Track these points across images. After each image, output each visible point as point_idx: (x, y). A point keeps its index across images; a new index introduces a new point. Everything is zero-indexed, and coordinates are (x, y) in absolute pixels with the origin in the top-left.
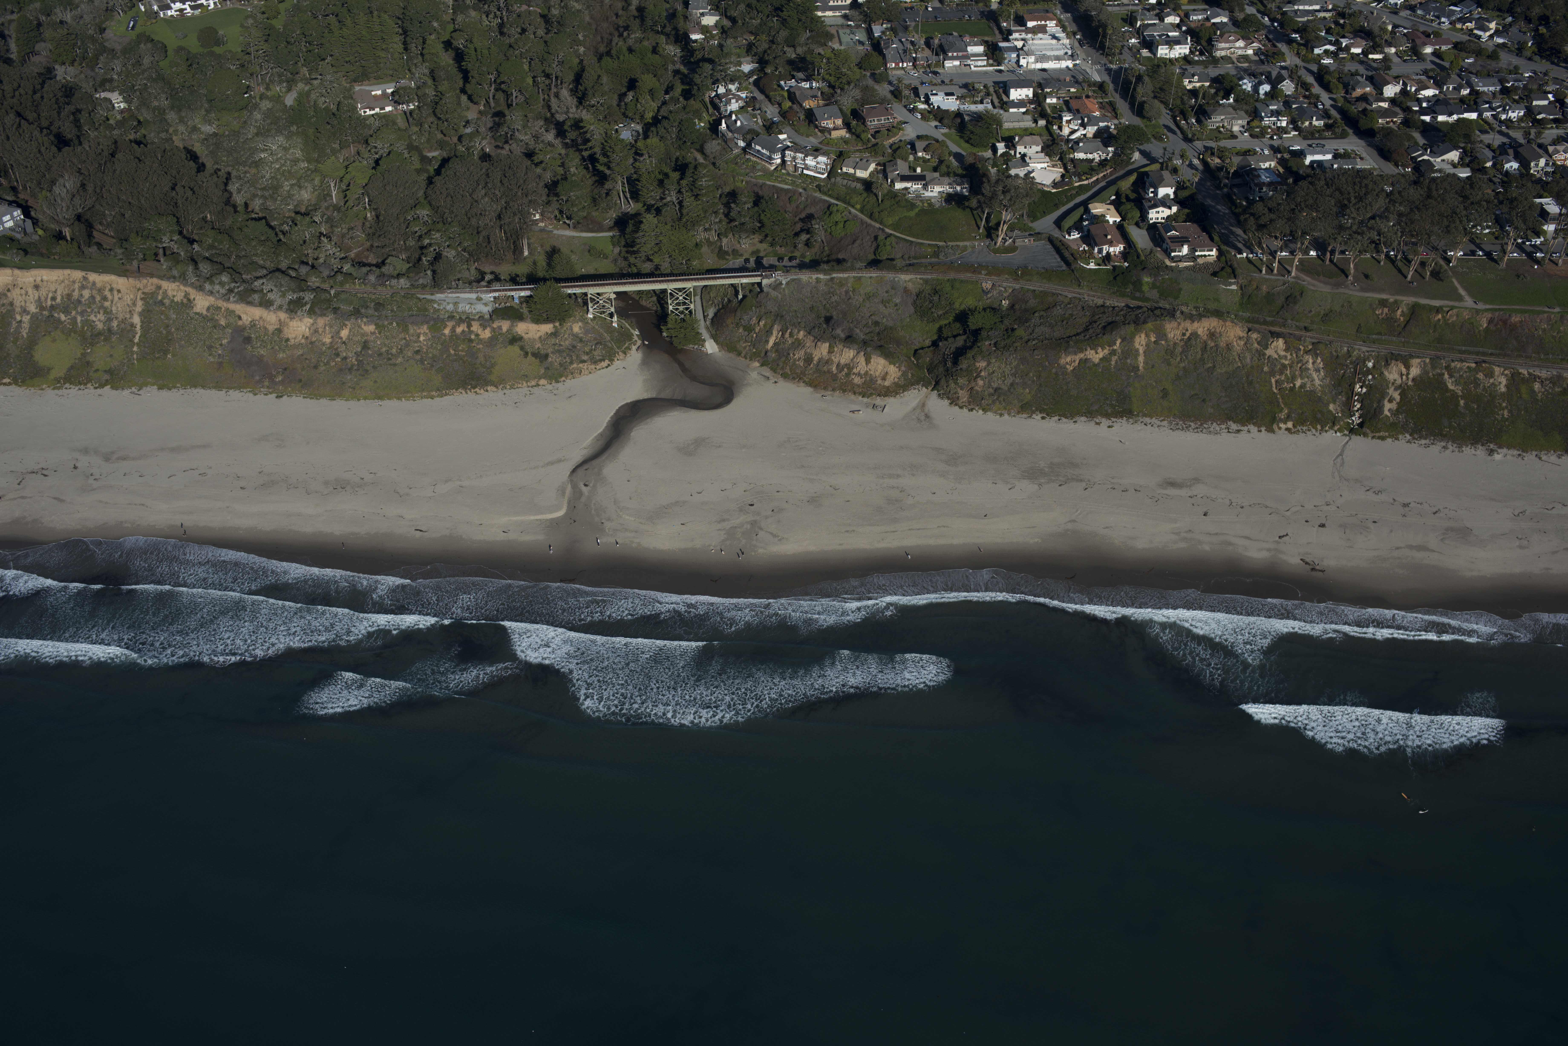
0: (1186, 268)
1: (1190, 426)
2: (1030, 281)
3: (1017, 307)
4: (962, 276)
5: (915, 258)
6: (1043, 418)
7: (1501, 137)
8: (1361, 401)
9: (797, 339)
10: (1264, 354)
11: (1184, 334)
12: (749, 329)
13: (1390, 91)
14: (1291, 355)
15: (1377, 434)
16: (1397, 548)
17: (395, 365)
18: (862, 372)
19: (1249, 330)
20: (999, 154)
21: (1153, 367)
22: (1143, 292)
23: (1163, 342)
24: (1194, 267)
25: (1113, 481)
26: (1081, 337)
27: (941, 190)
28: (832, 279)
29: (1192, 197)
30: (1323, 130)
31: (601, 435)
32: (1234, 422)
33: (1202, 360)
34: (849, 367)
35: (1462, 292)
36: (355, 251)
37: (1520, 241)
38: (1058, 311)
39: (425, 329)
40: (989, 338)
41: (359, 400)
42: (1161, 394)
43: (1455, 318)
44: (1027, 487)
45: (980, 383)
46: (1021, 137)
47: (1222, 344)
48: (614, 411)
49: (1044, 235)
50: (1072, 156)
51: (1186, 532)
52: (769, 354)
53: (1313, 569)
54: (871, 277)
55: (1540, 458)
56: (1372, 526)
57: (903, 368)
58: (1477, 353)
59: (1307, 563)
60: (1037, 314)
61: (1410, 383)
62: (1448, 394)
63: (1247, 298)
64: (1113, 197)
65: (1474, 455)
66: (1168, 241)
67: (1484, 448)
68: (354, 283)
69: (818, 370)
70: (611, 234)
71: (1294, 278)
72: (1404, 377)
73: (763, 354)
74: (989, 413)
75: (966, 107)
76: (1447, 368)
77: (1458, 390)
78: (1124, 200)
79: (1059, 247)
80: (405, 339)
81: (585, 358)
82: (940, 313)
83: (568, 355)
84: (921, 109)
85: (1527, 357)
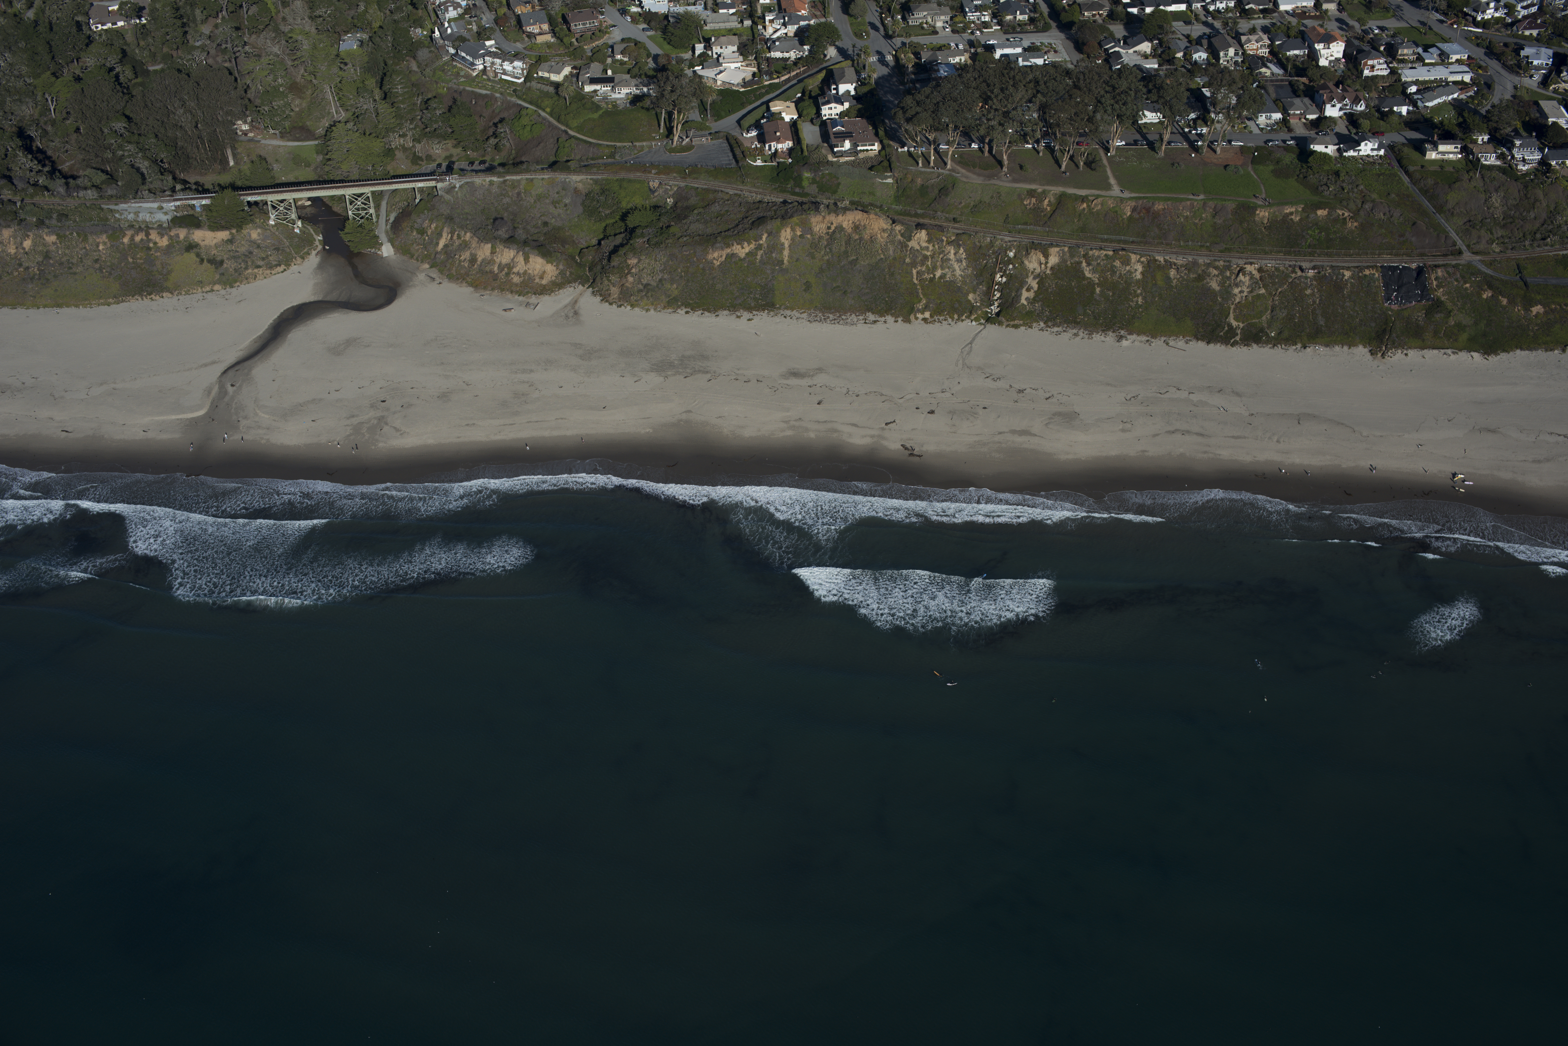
0: (846, 162)
1: (828, 317)
2: (697, 178)
3: (679, 204)
4: (631, 176)
5: (592, 159)
6: (687, 313)
7: (1205, 28)
8: (1000, 291)
9: (464, 241)
10: (907, 246)
11: (829, 228)
12: (422, 232)
14: (934, 246)
15: (1012, 323)
16: (1000, 433)
17: (75, 274)
18: (521, 272)
19: (894, 222)
20: (697, 54)
21: (797, 260)
22: (803, 188)
23: (809, 236)
24: (854, 161)
25: (738, 372)
26: (730, 233)
27: (629, 91)
28: (505, 181)
29: (871, 93)
30: (1026, 24)
31: (260, 337)
32: (873, 313)
33: (846, 252)
34: (510, 267)
35: (1112, 181)
36: (68, 164)
37: (1186, 130)
38: (716, 208)
39: (104, 238)
40: (642, 235)
41: (38, 308)
42: (804, 287)
43: (1099, 207)
44: (654, 379)
45: (631, 279)
46: (717, 38)
47: (866, 237)
48: (278, 314)
49: (722, 134)
50: (768, 55)
51: (796, 420)
52: (438, 256)
53: (911, 455)
54: (543, 179)
55: (1167, 344)
56: (981, 412)
57: (561, 267)
58: (1119, 241)
59: (906, 449)
60: (696, 212)
61: (1048, 272)
62: (1085, 282)
63: (902, 192)
64: (799, 95)
65: (1104, 341)
66: (832, 136)
67: (1114, 335)
68: (44, 195)
69: (482, 271)
70: (316, 142)
71: (949, 170)
72: (1043, 266)
73: (433, 256)
74: (636, 309)
75: (675, 9)
76: (1085, 256)
77: (1095, 278)
78: (806, 97)
79: (733, 144)
80: (85, 248)
81: (260, 263)
82: (608, 212)
83: (243, 261)
84: (634, 13)
85: (1167, 244)
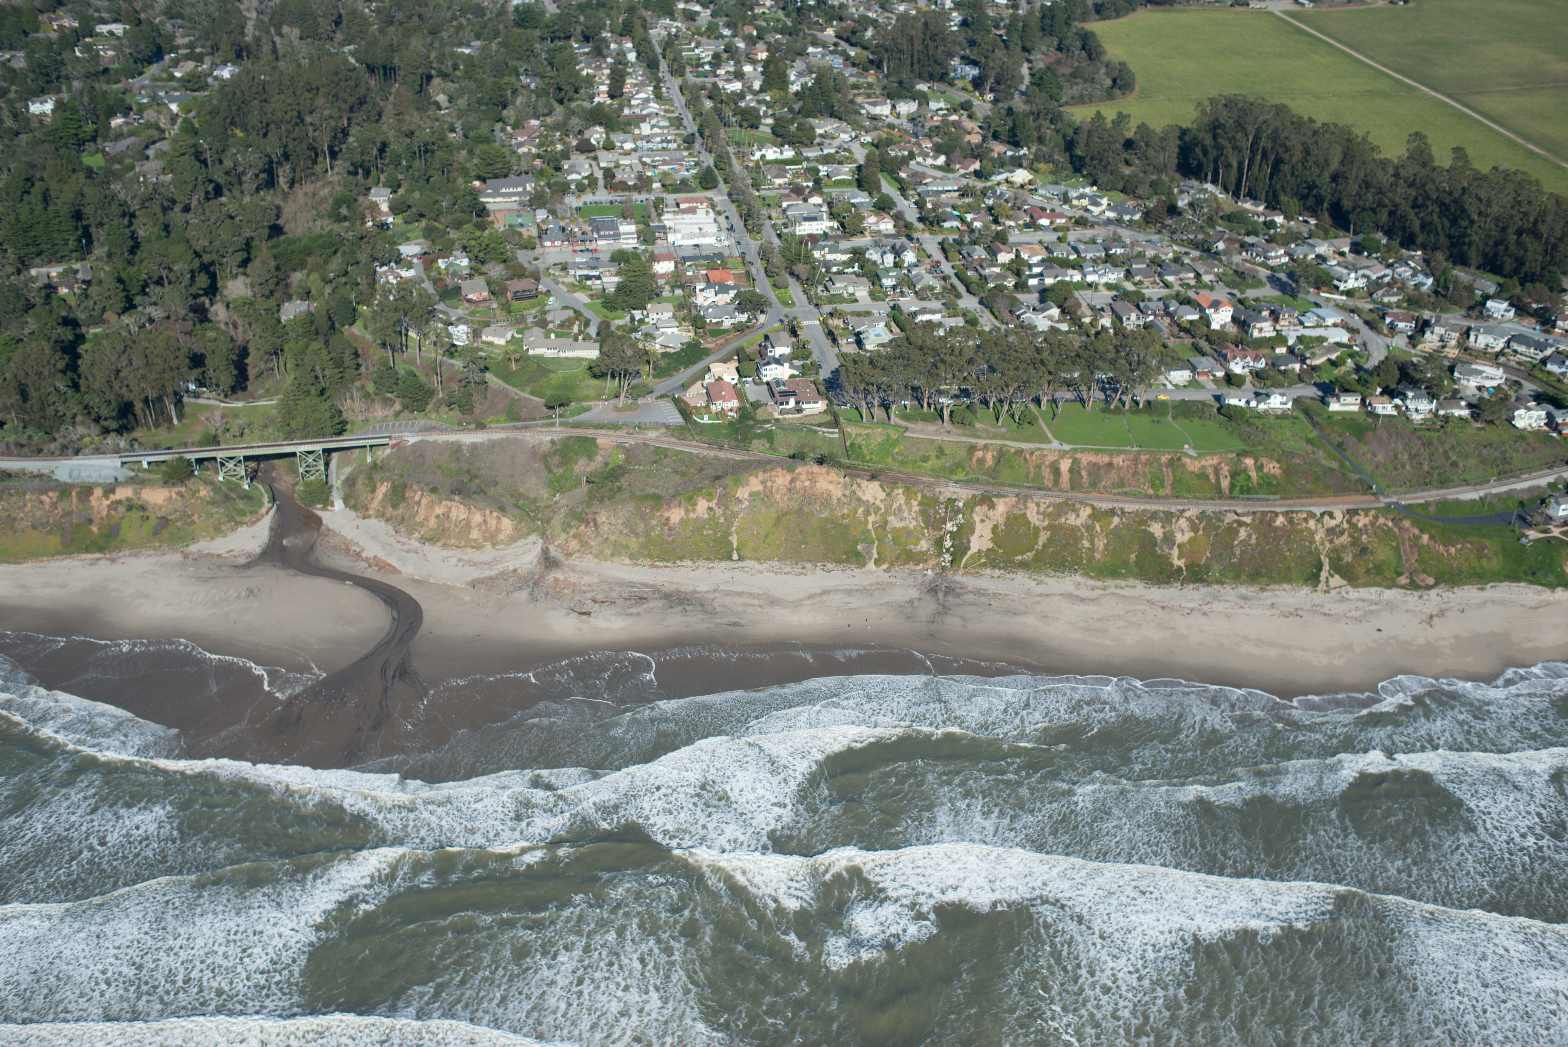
0: (793, 419)
4: (582, 433)
5: (541, 418)
8: (952, 538)
10: (860, 498)
11: (786, 482)
13: (1004, 257)
15: (966, 570)
18: (478, 527)
19: (844, 476)
20: (634, 320)
24: (798, 419)
27: (573, 354)
32: (830, 562)
33: (801, 505)
35: (1049, 434)
43: (1040, 458)
45: (590, 533)
47: (820, 490)
49: (667, 395)
57: (517, 521)
58: (1062, 491)
62: (1031, 528)
64: (736, 357)
66: (777, 394)
71: (893, 426)
77: (1043, 525)
78: (744, 359)
79: (678, 403)
84: (569, 283)
